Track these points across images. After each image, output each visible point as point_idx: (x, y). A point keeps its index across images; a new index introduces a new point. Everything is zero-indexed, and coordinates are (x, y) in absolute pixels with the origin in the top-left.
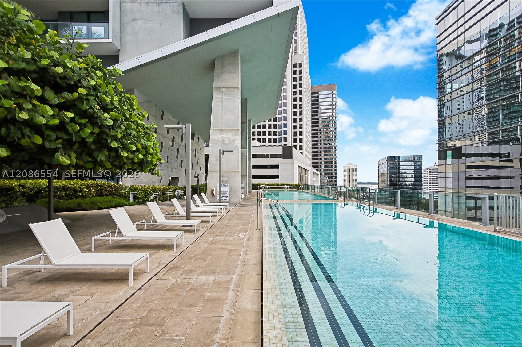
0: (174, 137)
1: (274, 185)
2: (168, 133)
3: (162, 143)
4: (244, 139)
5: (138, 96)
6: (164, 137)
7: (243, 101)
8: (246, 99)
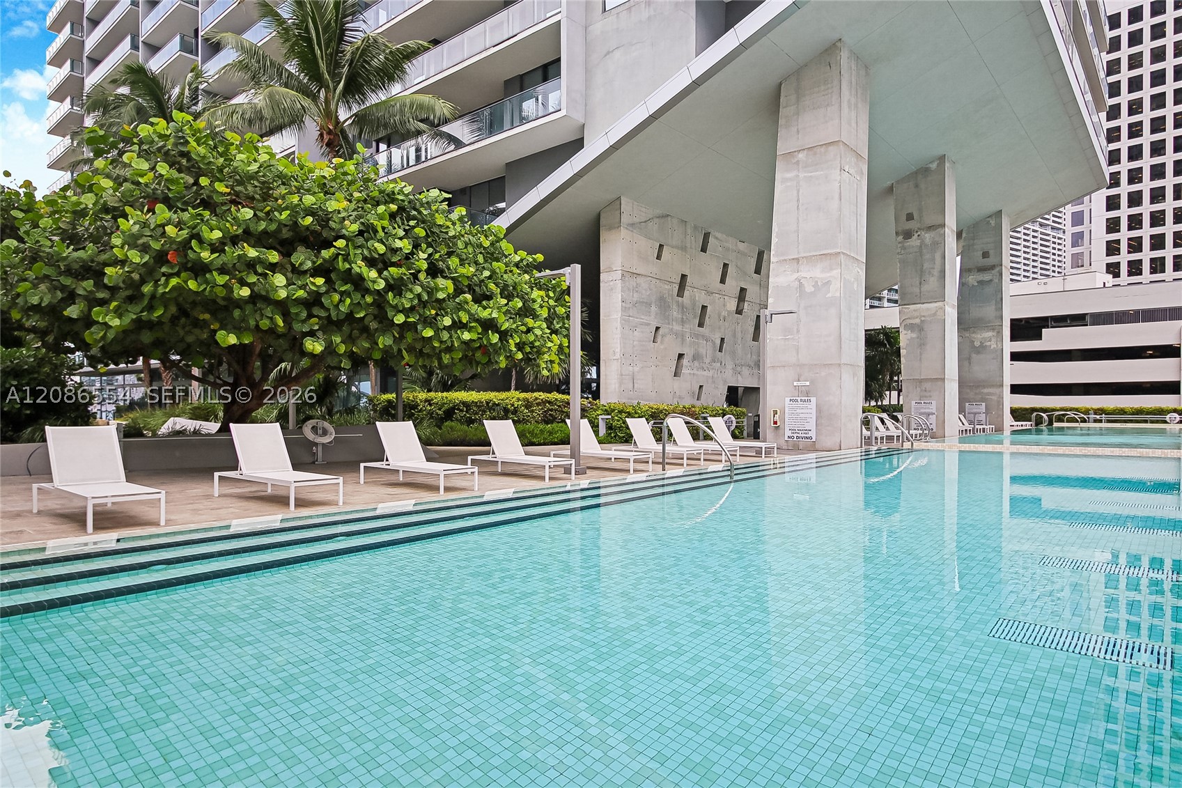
0: (743, 290)
2: (723, 281)
3: (704, 308)
4: (936, 272)
5: (630, 210)
6: (710, 293)
7: (934, 166)
8: (942, 159)
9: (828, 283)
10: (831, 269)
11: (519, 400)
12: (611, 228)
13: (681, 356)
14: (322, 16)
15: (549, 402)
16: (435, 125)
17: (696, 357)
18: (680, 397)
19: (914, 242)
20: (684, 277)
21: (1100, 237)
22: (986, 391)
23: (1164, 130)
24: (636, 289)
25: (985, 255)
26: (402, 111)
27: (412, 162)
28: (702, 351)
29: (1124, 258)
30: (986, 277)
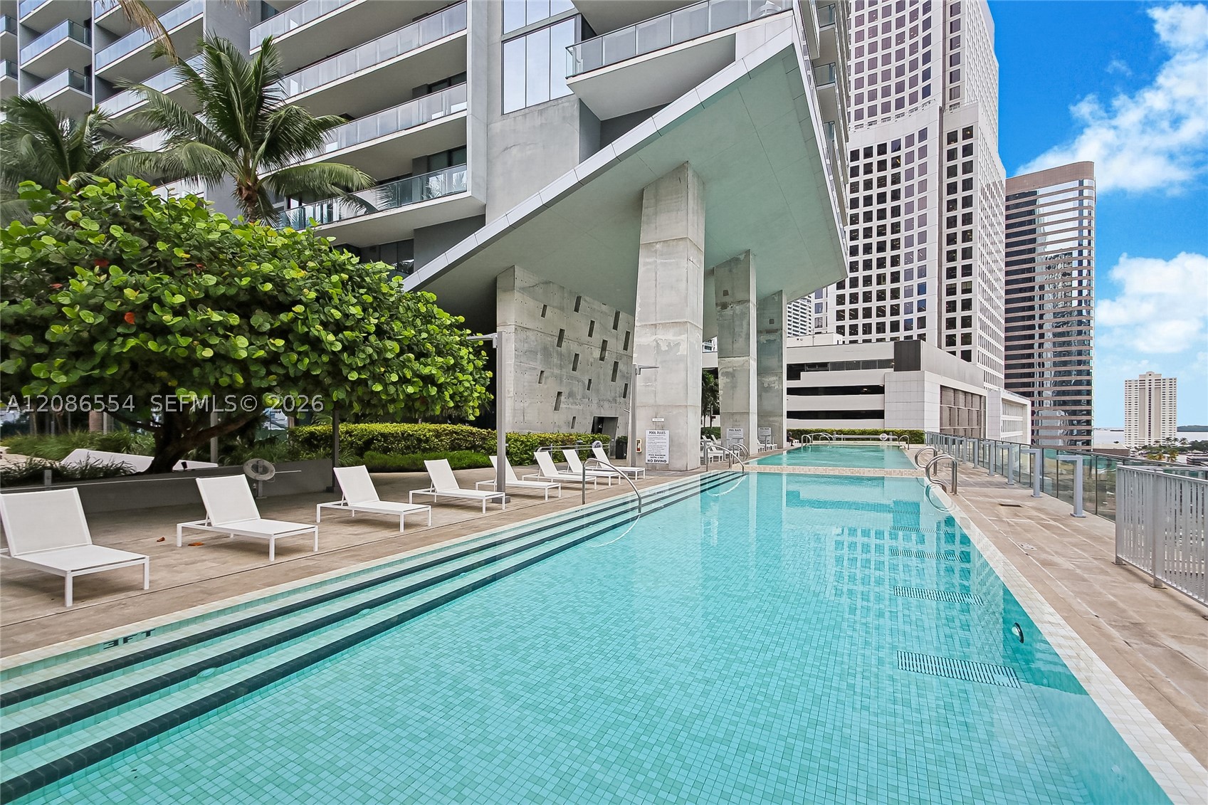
0: (605, 342)
1: (853, 433)
2: (590, 335)
3: (577, 355)
4: (743, 335)
5: (522, 277)
6: (581, 344)
7: (742, 257)
8: (748, 252)
9: (678, 344)
10: (681, 334)
11: (429, 430)
12: (505, 291)
13: (559, 394)
14: (241, 83)
15: (456, 433)
16: (348, 191)
17: (571, 395)
18: (559, 426)
19: (728, 312)
20: (562, 331)
21: (833, 308)
22: (771, 419)
23: (871, 237)
24: (526, 340)
25: (772, 321)
26: (321, 177)
27: (325, 221)
28: (575, 389)
29: (847, 322)
30: (772, 337)
